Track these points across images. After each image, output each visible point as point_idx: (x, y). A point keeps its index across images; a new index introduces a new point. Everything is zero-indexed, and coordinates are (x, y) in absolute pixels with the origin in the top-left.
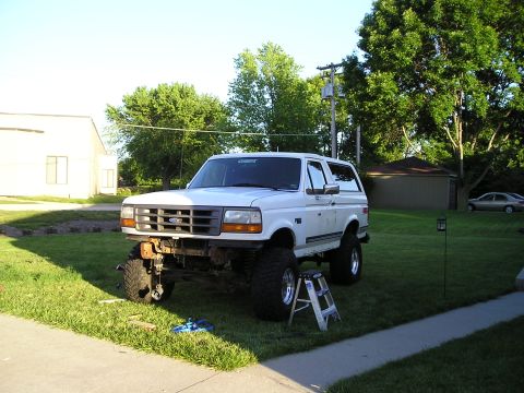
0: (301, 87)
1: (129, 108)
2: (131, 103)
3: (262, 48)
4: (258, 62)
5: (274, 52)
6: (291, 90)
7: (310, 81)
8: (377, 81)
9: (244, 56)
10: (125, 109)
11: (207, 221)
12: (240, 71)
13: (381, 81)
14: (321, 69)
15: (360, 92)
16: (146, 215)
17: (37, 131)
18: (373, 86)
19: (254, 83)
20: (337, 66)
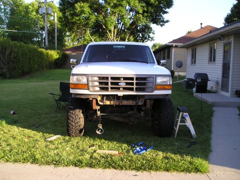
0: (27, 7)
6: (21, 8)
7: (30, 5)
8: (81, 7)
11: (144, 84)
13: (83, 7)
15: (72, 12)
16: (96, 81)
18: (79, 9)
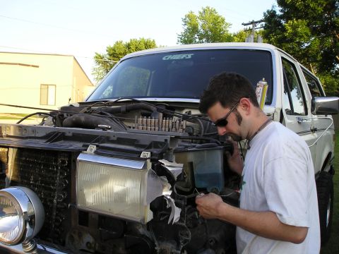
1: (110, 55)
2: (112, 52)
3: (202, 11)
4: (199, 21)
5: (211, 13)
7: (235, 36)
8: (294, 27)
9: (188, 16)
10: (108, 56)
12: (186, 27)
13: (297, 27)
14: (245, 25)
15: (279, 36)
17: (33, 66)
19: (196, 36)
20: (256, 22)
